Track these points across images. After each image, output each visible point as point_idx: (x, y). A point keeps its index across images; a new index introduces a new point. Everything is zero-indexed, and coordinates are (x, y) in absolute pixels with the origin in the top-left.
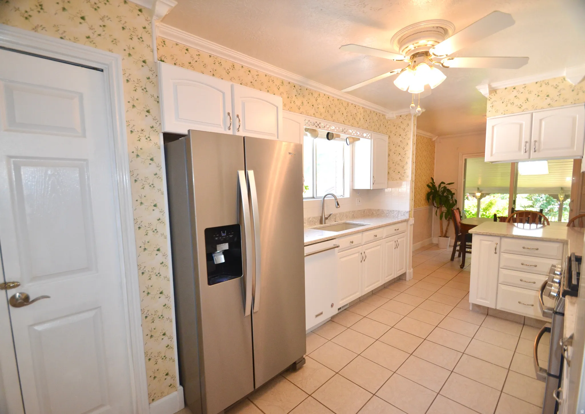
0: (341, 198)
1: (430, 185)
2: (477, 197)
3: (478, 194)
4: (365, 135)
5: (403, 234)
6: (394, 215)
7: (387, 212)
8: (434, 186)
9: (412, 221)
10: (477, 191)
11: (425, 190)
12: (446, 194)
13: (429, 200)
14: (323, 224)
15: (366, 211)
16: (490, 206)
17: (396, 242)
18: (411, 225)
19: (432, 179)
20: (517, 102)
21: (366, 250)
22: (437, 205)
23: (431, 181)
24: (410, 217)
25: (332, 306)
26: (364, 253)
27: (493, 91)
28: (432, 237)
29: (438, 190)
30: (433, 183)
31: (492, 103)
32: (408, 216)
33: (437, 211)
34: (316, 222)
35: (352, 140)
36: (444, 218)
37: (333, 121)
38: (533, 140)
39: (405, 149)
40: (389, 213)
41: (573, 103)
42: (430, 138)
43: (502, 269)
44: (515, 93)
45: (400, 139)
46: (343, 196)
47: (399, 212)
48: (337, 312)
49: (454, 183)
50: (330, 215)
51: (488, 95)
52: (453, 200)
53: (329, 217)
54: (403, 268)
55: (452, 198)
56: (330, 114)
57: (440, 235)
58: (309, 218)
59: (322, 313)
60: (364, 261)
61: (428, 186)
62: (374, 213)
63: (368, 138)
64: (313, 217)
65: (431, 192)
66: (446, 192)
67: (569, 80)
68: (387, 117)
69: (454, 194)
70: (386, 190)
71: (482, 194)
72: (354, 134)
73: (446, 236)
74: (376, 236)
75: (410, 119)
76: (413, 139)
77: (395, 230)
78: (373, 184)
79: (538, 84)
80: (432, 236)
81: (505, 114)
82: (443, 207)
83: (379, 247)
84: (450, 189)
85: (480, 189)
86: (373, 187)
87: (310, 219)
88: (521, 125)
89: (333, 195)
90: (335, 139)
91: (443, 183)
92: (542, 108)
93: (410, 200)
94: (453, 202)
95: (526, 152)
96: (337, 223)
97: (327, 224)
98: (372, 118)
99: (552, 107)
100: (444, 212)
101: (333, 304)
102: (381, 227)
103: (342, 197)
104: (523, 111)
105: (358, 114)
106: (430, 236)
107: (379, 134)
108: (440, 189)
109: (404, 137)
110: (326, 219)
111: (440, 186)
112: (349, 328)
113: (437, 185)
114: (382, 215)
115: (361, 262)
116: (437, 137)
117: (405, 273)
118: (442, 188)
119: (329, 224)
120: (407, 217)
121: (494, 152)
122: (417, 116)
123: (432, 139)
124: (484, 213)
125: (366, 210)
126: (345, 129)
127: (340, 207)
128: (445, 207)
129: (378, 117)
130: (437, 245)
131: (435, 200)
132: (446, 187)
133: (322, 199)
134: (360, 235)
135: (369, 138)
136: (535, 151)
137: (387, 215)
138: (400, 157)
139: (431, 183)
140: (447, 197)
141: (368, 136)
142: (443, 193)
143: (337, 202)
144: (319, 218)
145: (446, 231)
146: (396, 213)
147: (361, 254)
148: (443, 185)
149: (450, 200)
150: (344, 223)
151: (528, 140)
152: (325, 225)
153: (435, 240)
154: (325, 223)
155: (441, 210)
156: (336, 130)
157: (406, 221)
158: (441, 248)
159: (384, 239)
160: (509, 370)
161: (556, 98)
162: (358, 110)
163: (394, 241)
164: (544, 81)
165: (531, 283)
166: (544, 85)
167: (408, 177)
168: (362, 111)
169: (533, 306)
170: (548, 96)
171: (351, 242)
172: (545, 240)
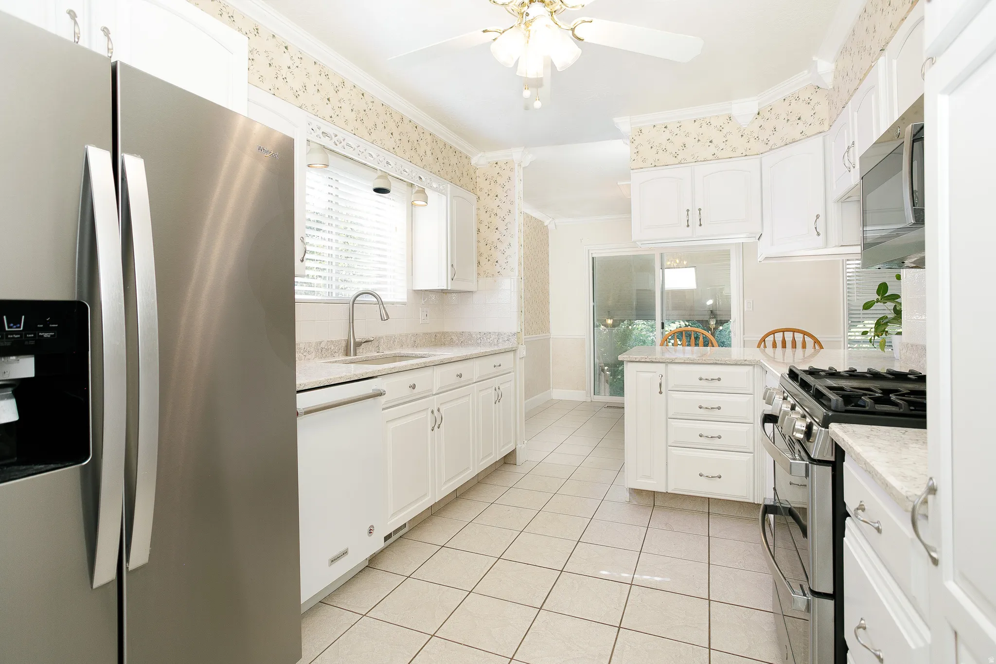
4: (435, 185)
5: (509, 374)
6: (491, 341)
7: (479, 336)
9: (522, 352)
14: (350, 355)
15: (438, 335)
17: (497, 389)
18: (521, 359)
21: (441, 404)
24: (518, 343)
25: (370, 532)
26: (439, 410)
27: (637, 128)
32: (516, 342)
37: (372, 143)
38: (696, 209)
39: (505, 221)
40: (481, 339)
41: (743, 155)
42: (541, 220)
43: (671, 420)
44: (667, 135)
45: (497, 202)
46: (394, 297)
47: (499, 334)
48: (381, 544)
53: (364, 342)
54: (509, 442)
56: (367, 128)
59: (345, 553)
60: (439, 428)
62: (455, 338)
63: (440, 192)
64: (328, 341)
68: (473, 163)
70: (476, 294)
74: (461, 376)
75: (512, 170)
77: (495, 367)
78: (452, 280)
79: (697, 124)
81: (655, 166)
83: (465, 400)
86: (452, 285)
87: (323, 345)
89: (375, 296)
92: (706, 160)
93: (518, 312)
96: (382, 354)
97: (358, 355)
98: (448, 157)
99: (718, 158)
101: (372, 526)
102: (469, 359)
103: (393, 300)
104: (682, 163)
105: (422, 143)
107: (461, 189)
110: (360, 345)
112: (409, 577)
114: (470, 342)
115: (433, 430)
116: (551, 220)
117: (514, 449)
119: (363, 355)
120: (513, 342)
122: (523, 165)
123: (544, 222)
125: (439, 332)
129: (458, 158)
133: (349, 302)
134: (428, 373)
135: (444, 192)
136: (700, 225)
137: (479, 341)
138: (497, 235)
141: (441, 187)
144: (344, 344)
146: (494, 336)
147: (432, 412)
151: (690, 207)
152: (355, 357)
154: (355, 354)
157: (513, 350)
159: (475, 383)
160: (710, 600)
161: (722, 146)
162: (422, 135)
163: (494, 388)
164: (704, 118)
165: (715, 437)
166: (704, 125)
167: (512, 270)
168: (429, 138)
169: (720, 477)
170: (711, 142)
171: (410, 387)
172: (729, 363)
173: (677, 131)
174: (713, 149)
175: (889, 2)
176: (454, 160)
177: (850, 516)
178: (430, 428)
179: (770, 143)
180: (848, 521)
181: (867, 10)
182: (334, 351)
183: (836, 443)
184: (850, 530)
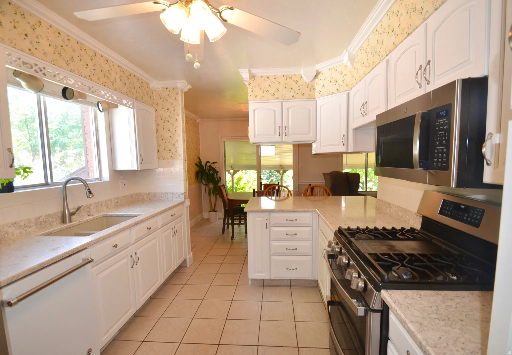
0: (97, 183)
1: (198, 164)
2: (231, 173)
3: (232, 171)
4: (124, 102)
5: (180, 218)
6: (168, 198)
7: (160, 195)
8: (201, 164)
9: (188, 203)
10: (231, 169)
11: (194, 169)
12: (212, 172)
13: (198, 178)
14: (66, 223)
15: (134, 196)
16: (240, 180)
17: (174, 228)
18: (187, 207)
19: (199, 159)
20: (272, 91)
21: (137, 249)
22: (205, 183)
23: (198, 160)
24: (185, 198)
26: (136, 254)
27: (252, 77)
28: (203, 213)
29: (205, 168)
30: (200, 162)
31: (252, 88)
32: (184, 198)
33: (205, 188)
34: (53, 222)
35: (106, 106)
36: (212, 194)
37: (71, 71)
38: (284, 126)
39: (174, 125)
40: (162, 197)
41: (308, 98)
42: (194, 120)
43: (272, 242)
44: (268, 82)
45: (168, 113)
46: (100, 179)
47: (173, 194)
49: (217, 162)
50: (79, 209)
51: (249, 80)
52: (218, 177)
53: (77, 211)
54: (182, 256)
55: (217, 176)
56: (65, 60)
57: (210, 210)
58: (39, 218)
60: (136, 264)
61: (196, 164)
62: (145, 197)
63: (129, 107)
64: (46, 216)
65: (199, 170)
66: (212, 170)
67: (305, 78)
68: (151, 87)
69: (218, 172)
70: (157, 170)
71: (234, 171)
72: (108, 97)
73: (215, 211)
74: (150, 229)
75: (177, 94)
76: (182, 116)
77: (172, 216)
78: (141, 163)
79: (285, 78)
80: (203, 211)
81: (262, 100)
82: (211, 184)
83: (154, 241)
84: (214, 167)
85: (233, 167)
86: (141, 167)
87: (41, 219)
88: (275, 112)
89: (81, 180)
90: (76, 99)
91: (208, 162)
92: (289, 99)
93: (184, 181)
94: (218, 179)
95: (279, 136)
96: (92, 217)
97: (74, 221)
98: (133, 83)
99: (295, 99)
100: (212, 189)
101: (90, 350)
102: (155, 216)
103: (97, 181)
104: (275, 99)
105: (113, 73)
106: (201, 212)
107: (143, 103)
108: (206, 168)
109: (173, 112)
110: (73, 214)
111: (206, 165)
113: (203, 164)
114: (155, 199)
115: (132, 268)
116: (200, 119)
117: (185, 259)
118: (208, 167)
119: (78, 222)
120: (182, 199)
121: (256, 134)
122: (184, 91)
123: (196, 121)
124: (237, 186)
125: (134, 194)
126: (92, 87)
127: (93, 196)
128: (212, 185)
129: (140, 84)
130: (208, 220)
131: (203, 178)
132: (211, 166)
133: (62, 186)
134: (127, 233)
135: (131, 106)
136: (286, 135)
137: (161, 198)
138: (169, 134)
139: (198, 162)
140: (213, 175)
141: (129, 103)
142: (209, 172)
143: (89, 189)
144: (60, 215)
145: (215, 206)
146: (170, 195)
147: (131, 257)
148: (208, 164)
149: (215, 178)
150: (104, 215)
151: (280, 125)
152: (70, 224)
153: (206, 215)
154: (70, 221)
155: (209, 187)
156: (77, 86)
157: (182, 203)
158: (212, 222)
159: (160, 229)
160: (298, 347)
161: (297, 92)
162: (112, 67)
163: (171, 229)
164: (288, 75)
165: (294, 249)
166: (288, 79)
167: (180, 156)
168: (118, 70)
169: (296, 269)
170: (292, 89)
171: (113, 246)
172: (301, 211)
173: (274, 81)
174: (292, 93)
175: (392, 30)
176: (138, 85)
177: (389, 340)
178: (130, 267)
179: (321, 93)
180: (389, 341)
181: (378, 30)
182: (52, 221)
183: (384, 301)
184: (391, 350)
